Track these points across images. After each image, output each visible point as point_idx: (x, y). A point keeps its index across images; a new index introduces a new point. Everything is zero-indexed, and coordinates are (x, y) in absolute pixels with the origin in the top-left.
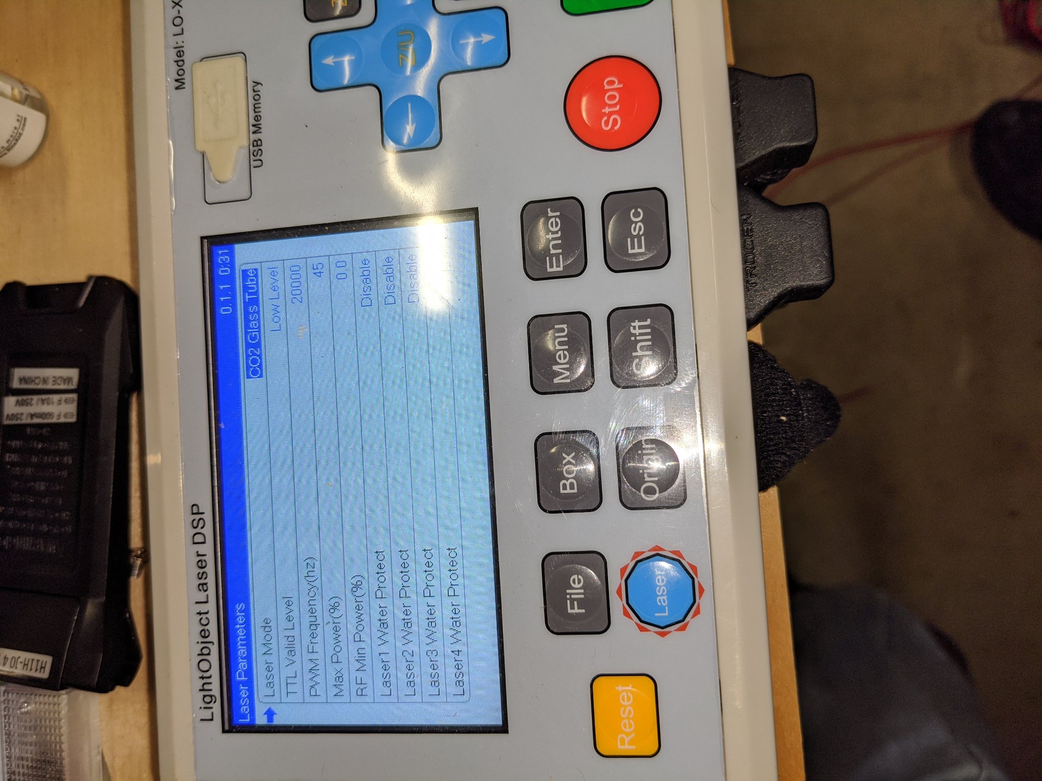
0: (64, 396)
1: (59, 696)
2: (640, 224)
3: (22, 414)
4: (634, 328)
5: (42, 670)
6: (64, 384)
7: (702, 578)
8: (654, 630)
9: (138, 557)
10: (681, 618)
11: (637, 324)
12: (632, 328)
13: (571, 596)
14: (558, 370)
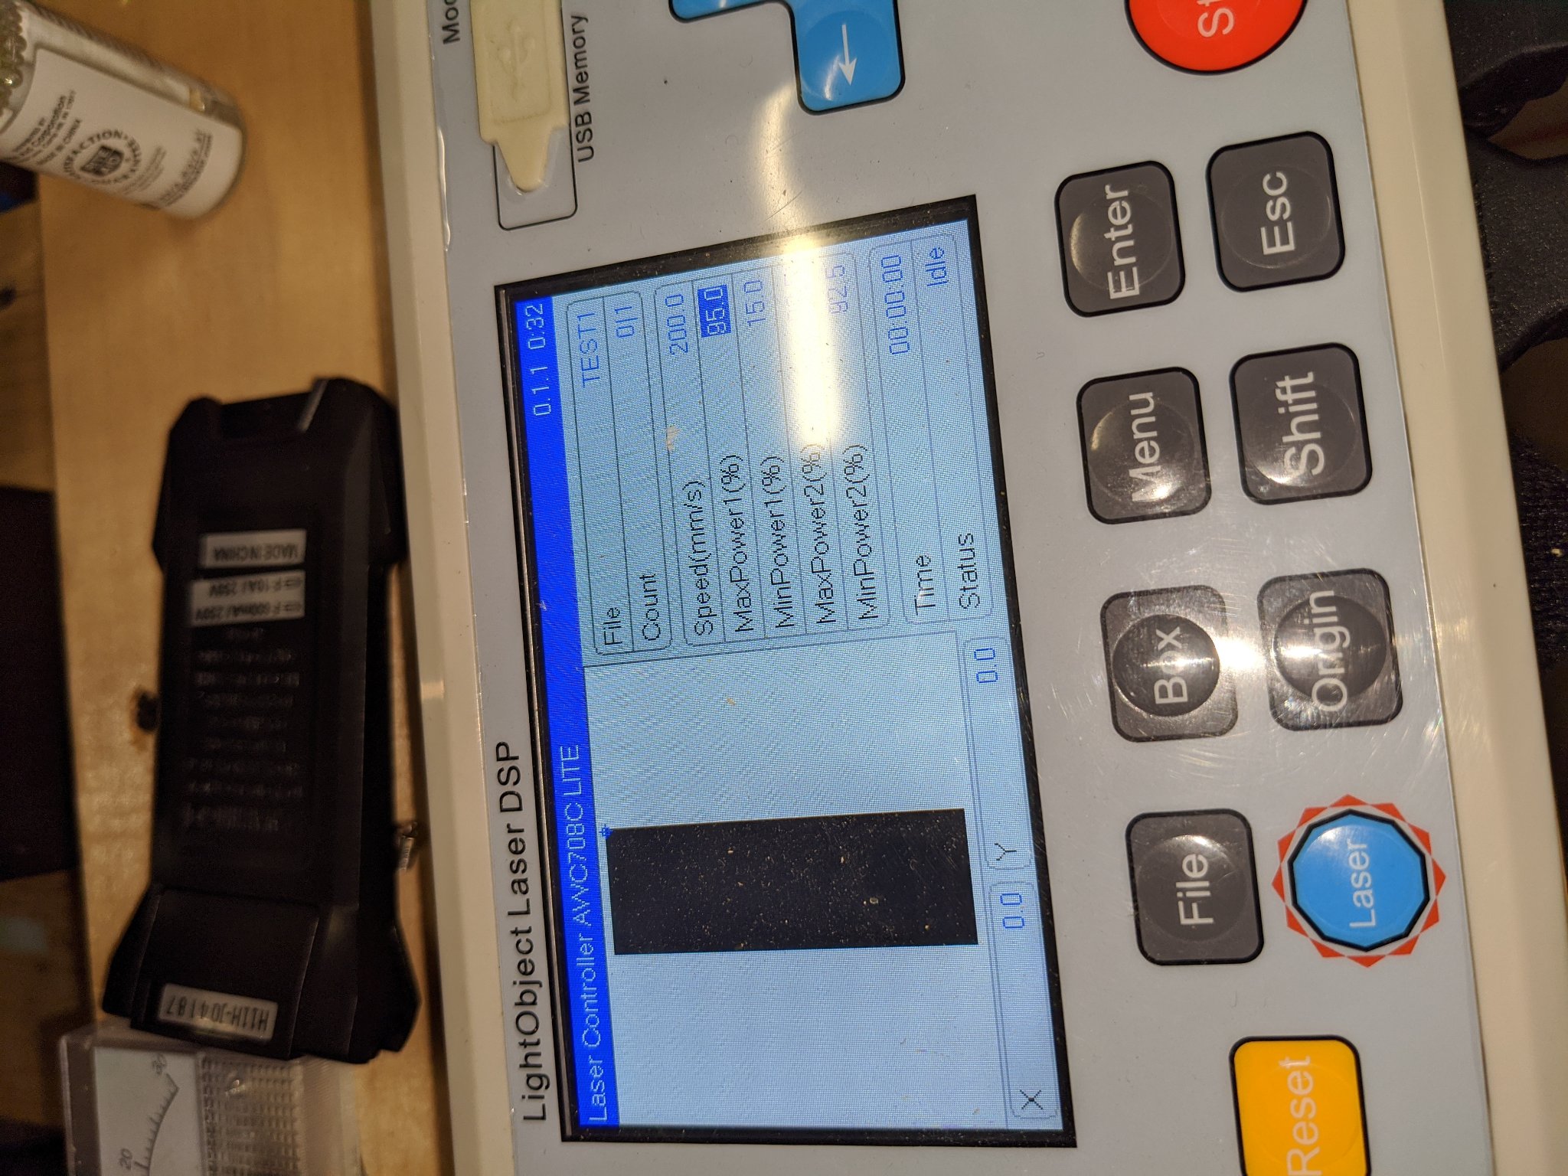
0: (284, 576)
1: (289, 1068)
2: (1283, 200)
3: (221, 609)
4: (1284, 391)
5: (262, 1026)
6: (285, 556)
7: (1440, 854)
8: (1351, 955)
9: (409, 835)
10: (1402, 930)
11: (1288, 383)
12: (1278, 392)
13: (1185, 895)
14: (1141, 477)
